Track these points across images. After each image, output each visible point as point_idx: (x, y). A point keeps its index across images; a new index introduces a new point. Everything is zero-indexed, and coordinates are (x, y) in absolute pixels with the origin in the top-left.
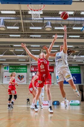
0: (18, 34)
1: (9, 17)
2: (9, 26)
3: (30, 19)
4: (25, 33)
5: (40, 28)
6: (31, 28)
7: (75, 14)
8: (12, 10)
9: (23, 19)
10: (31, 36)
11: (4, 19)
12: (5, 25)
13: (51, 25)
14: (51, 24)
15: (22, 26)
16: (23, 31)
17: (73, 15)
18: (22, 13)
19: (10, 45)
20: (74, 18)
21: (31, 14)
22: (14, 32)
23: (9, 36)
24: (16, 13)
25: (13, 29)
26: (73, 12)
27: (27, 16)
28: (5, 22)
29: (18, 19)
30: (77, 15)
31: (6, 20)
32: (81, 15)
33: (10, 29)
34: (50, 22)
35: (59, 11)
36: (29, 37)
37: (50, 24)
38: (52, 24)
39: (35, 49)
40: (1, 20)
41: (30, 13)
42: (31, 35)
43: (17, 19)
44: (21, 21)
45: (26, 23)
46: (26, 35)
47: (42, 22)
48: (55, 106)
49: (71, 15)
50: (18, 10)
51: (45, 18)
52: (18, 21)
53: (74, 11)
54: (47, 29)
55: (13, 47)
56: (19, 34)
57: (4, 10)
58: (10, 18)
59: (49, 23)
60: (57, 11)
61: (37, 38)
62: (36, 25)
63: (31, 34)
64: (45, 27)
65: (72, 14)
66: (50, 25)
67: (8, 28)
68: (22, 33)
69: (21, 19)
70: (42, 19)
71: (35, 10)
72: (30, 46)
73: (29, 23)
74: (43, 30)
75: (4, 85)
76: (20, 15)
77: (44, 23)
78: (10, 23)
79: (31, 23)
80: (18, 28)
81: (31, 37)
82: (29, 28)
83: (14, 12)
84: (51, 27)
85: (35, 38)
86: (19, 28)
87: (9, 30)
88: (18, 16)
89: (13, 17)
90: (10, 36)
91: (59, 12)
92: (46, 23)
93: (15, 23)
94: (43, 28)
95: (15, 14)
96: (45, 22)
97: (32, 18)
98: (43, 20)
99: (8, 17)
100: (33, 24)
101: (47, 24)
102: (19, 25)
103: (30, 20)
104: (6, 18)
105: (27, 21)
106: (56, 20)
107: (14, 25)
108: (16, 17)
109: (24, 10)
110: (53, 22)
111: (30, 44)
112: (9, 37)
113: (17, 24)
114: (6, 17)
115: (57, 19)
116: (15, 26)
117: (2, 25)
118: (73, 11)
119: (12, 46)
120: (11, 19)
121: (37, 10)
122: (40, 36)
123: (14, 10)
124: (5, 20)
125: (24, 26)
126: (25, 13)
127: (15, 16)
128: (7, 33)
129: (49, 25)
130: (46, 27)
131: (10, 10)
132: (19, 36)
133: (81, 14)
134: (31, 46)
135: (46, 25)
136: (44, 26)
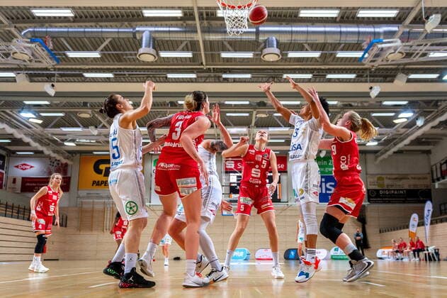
0: (191, 71)
1: (166, 26)
2: (165, 50)
3: (222, 30)
4: (209, 69)
5: (250, 55)
6: (224, 55)
7: (342, 17)
8: (173, 8)
9: (203, 31)
10: (225, 76)
11: (151, 32)
12: (154, 48)
13: (277, 47)
14: (279, 45)
15: (200, 51)
16: (204, 63)
17: (336, 18)
18: (201, 15)
19: (168, 100)
20: (340, 27)
21: (222, 19)
22: (178, 66)
23: (166, 77)
24: (185, 14)
25: (176, 58)
26: (337, 12)
27: (213, 22)
28: (154, 39)
29: (189, 32)
30: (348, 18)
31: (157, 35)
32: (358, 18)
33: (168, 58)
34: (274, 38)
35: (298, 9)
36: (219, 80)
37: (275, 43)
38: (282, 44)
39: (235, 112)
40: (144, 33)
41: (220, 13)
42: (225, 73)
43: (185, 32)
44: (199, 37)
45: (211, 42)
46: (212, 74)
47: (253, 37)
48: (293, 262)
49: (332, 18)
50: (188, 8)
51: (261, 29)
52: (189, 36)
53: (340, 8)
54: (268, 58)
55: (176, 106)
56: (192, 72)
57: (151, 8)
58: (167, 29)
59: (273, 41)
60: (294, 8)
61: (241, 82)
62: (237, 45)
63: (225, 71)
64: (261, 51)
65: (335, 16)
66: (275, 46)
67: (163, 54)
68: (202, 69)
69: (196, 32)
70: (254, 30)
71: (233, 7)
72: (222, 102)
73: (218, 41)
74: (258, 59)
75: (154, 208)
76: (194, 19)
77: (258, 42)
78: (167, 41)
79: (226, 43)
80: (189, 55)
81: (226, 80)
82: (219, 55)
83: (180, 11)
84: (277, 51)
85: (235, 81)
86: (193, 54)
87: (166, 60)
88: (190, 22)
89: (176, 26)
90: (170, 76)
91: (298, 13)
92: (265, 42)
93: (182, 42)
94: (257, 55)
95: (181, 19)
96: (262, 38)
97: (228, 30)
98: (258, 33)
99: (161, 26)
100: (231, 45)
101: (267, 44)
102: (192, 46)
103: (221, 32)
104: (156, 29)
105: (213, 37)
106: (292, 32)
107: (178, 47)
108: (185, 25)
109: (207, 8)
110: (285, 39)
111: (225, 99)
112: (167, 80)
113: (187, 44)
114: (156, 26)
115: (294, 29)
116: (183, 50)
117: (146, 47)
118: (337, 8)
119: (174, 105)
120: (169, 32)
121: (239, 7)
122: (249, 76)
123: (179, 8)
124: (153, 35)
125: (205, 50)
126: (207, 14)
127: (181, 22)
128: (159, 69)
129: (273, 47)
130: (266, 51)
131: (167, 8)
132: (193, 76)
133: (359, 16)
134: (227, 103)
135: (265, 47)
136: (259, 49)
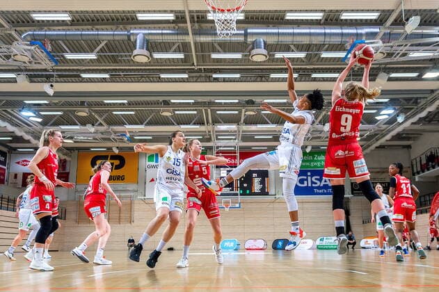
0: (183, 71)
1: (159, 28)
2: (158, 51)
3: (213, 32)
4: (200, 69)
5: (238, 56)
6: (214, 56)
7: (326, 20)
8: (165, 12)
9: (195, 34)
10: (215, 76)
11: (144, 34)
12: (147, 49)
13: (265, 48)
14: (266, 46)
15: (191, 52)
16: (195, 64)
17: (320, 20)
18: (192, 18)
19: (161, 99)
20: (325, 29)
21: (213, 22)
22: (171, 67)
23: (159, 77)
24: (177, 17)
25: (169, 59)
26: (321, 14)
27: (204, 25)
28: (148, 41)
29: (180, 34)
30: (331, 20)
31: (150, 37)
32: (342, 20)
33: (161, 59)
34: (262, 40)
35: (285, 11)
36: (209, 79)
37: (263, 44)
38: (269, 45)
39: (225, 110)
40: (138, 36)
41: (210, 17)
42: (215, 73)
43: (177, 34)
44: (190, 39)
45: (201, 43)
46: (203, 74)
47: (242, 39)
48: (281, 252)
49: (317, 20)
50: (180, 12)
51: (249, 31)
52: (181, 38)
53: (325, 11)
54: (255, 59)
55: (169, 104)
56: (184, 73)
57: (144, 12)
58: (160, 32)
59: (260, 42)
60: (280, 11)
61: (231, 81)
62: (226, 47)
63: (216, 71)
64: (250, 52)
65: (319, 18)
66: (263, 47)
67: (156, 56)
68: (193, 69)
69: (188, 34)
70: (243, 32)
71: (223, 11)
72: (213, 100)
73: (208, 43)
74: (246, 59)
75: (149, 201)
76: (186, 23)
77: (246, 43)
78: (160, 43)
79: (216, 45)
80: (181, 56)
81: (216, 80)
82: (210, 56)
83: (172, 15)
84: (265, 52)
85: (224, 80)
86: (185, 55)
87: (159, 61)
88: (182, 25)
89: (169, 29)
90: (162, 76)
91: (284, 15)
92: (253, 43)
93: (174, 44)
94: (246, 55)
95: (173, 22)
96: (250, 40)
97: (218, 32)
98: (246, 35)
99: (155, 29)
100: (220, 47)
101: (255, 45)
102: (184, 48)
103: (211, 34)
104: (150, 32)
105: (203, 39)
106: (278, 34)
107: (170, 49)
108: (177, 27)
109: (197, 12)
110: (271, 40)
111: (215, 98)
112: (160, 80)
113: (179, 46)
114: (150, 29)
115: (280, 31)
116: (175, 51)
117: (140, 48)
118: (322, 11)
119: (166, 103)
120: (162, 34)
121: (229, 10)
122: (238, 76)
123: (171, 12)
124: (147, 37)
125: (196, 52)
126: (198, 18)
127: (174, 25)
128: (152, 69)
129: (260, 48)
130: (254, 52)
131: (160, 12)
132: (185, 76)
133: (342, 18)
134: (217, 101)
135: (253, 48)
136: (248, 50)
